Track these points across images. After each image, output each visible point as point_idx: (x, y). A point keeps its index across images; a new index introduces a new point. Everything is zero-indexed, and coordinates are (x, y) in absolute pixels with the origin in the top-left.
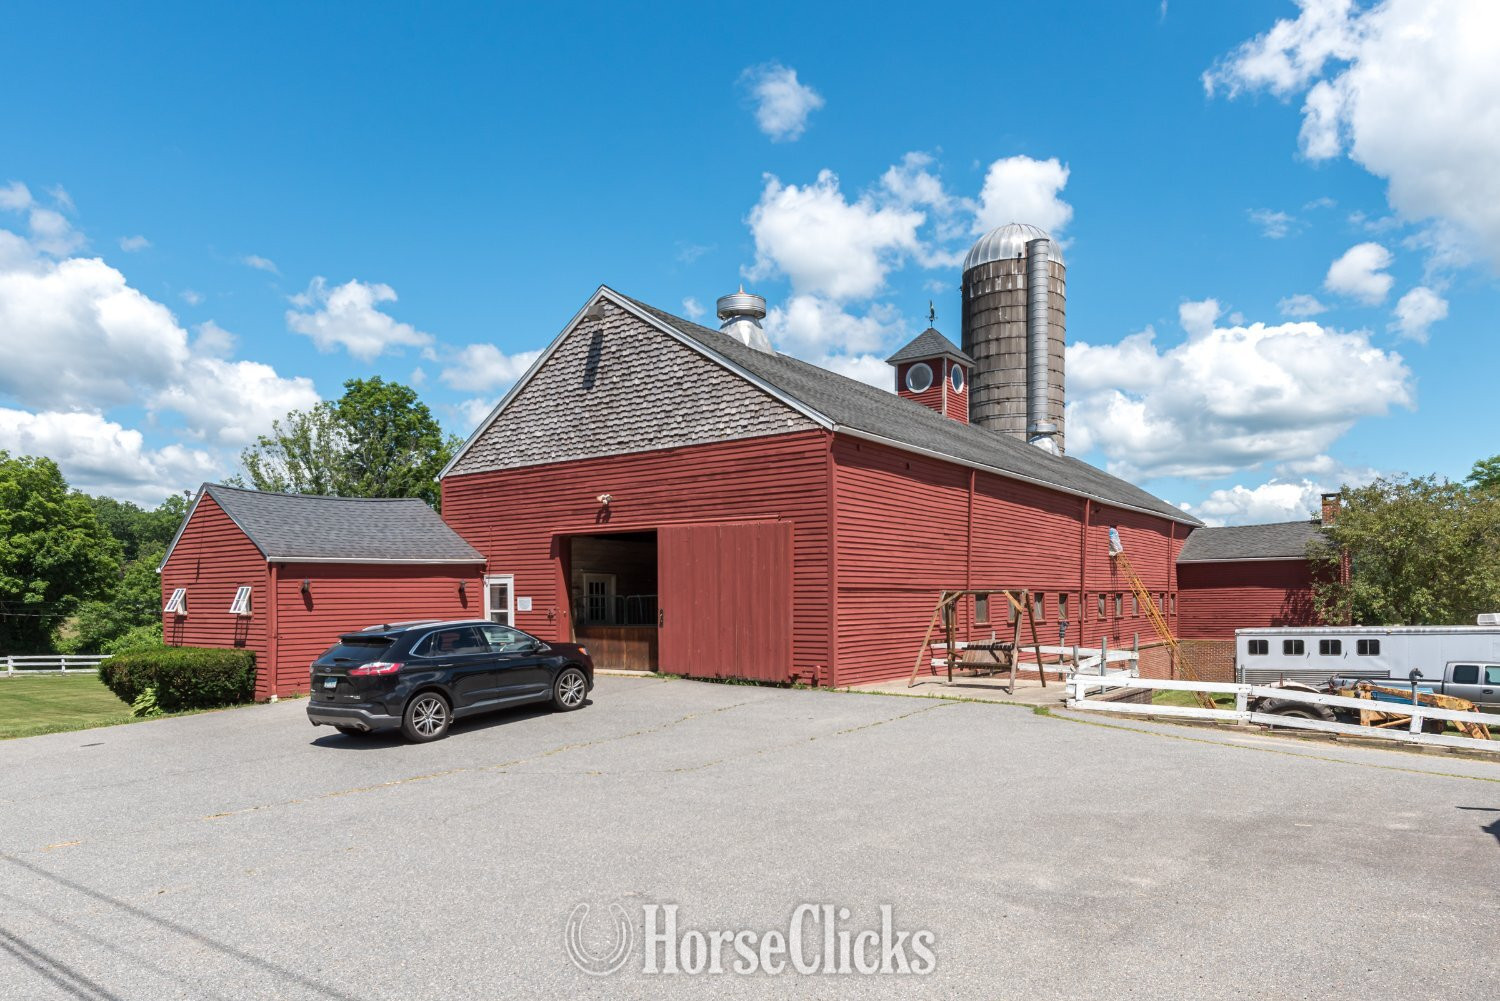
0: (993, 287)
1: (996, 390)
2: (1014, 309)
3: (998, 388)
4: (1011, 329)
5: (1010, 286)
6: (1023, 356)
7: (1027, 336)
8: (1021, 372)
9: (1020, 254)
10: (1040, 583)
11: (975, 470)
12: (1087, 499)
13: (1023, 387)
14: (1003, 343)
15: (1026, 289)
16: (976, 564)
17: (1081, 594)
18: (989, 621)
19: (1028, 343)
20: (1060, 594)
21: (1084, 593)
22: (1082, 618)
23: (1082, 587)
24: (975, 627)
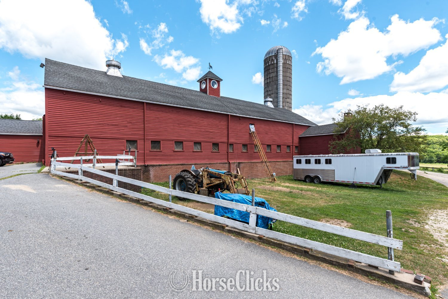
0: (269, 64)
2: (274, 69)
4: (273, 75)
5: (273, 63)
6: (276, 82)
7: (277, 76)
8: (275, 86)
9: (275, 54)
10: (198, 139)
11: (146, 103)
12: (229, 115)
13: (276, 90)
14: (271, 79)
15: (277, 63)
16: (150, 132)
17: (228, 144)
18: (160, 150)
19: (277, 78)
20: (213, 143)
21: (229, 144)
22: (228, 151)
23: (228, 142)
24: (150, 151)
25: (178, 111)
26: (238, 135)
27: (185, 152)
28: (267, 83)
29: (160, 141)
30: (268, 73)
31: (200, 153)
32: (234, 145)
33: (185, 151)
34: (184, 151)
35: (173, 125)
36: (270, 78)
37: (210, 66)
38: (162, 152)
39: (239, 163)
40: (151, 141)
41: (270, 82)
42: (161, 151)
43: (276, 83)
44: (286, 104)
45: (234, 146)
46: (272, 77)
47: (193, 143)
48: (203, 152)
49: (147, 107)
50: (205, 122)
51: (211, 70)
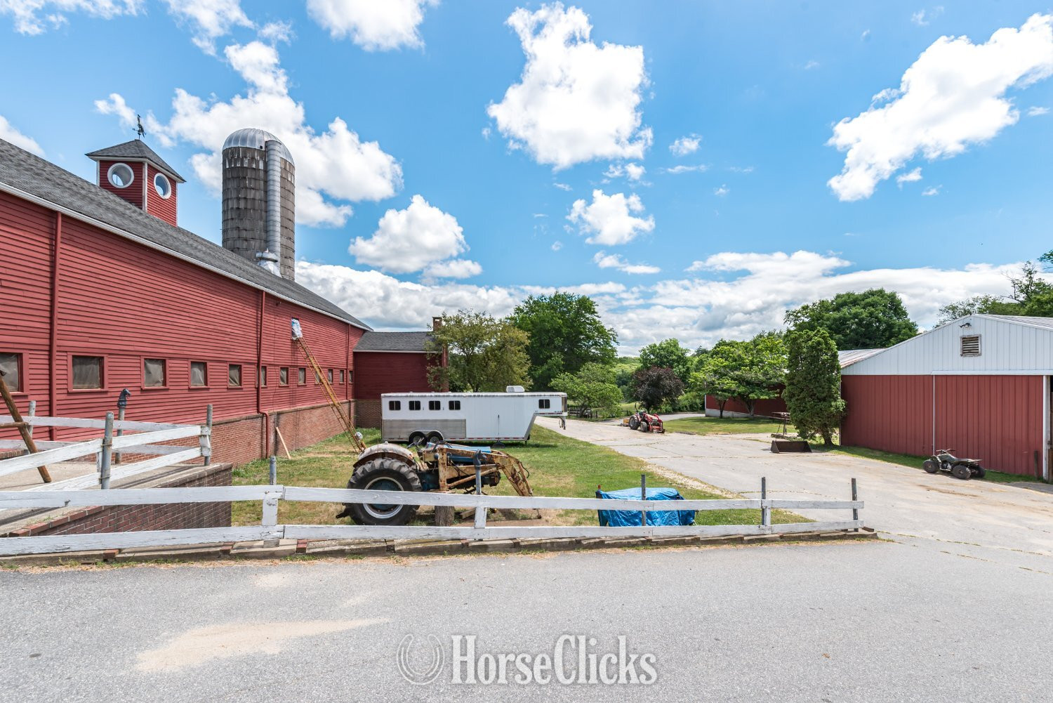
0: (242, 163)
1: (244, 231)
2: (257, 182)
3: (246, 230)
4: (255, 194)
5: (254, 166)
6: (263, 213)
7: (266, 201)
8: (261, 223)
9: (261, 147)
10: (199, 354)
11: (64, 216)
12: (262, 291)
13: (263, 234)
14: (249, 202)
15: (266, 171)
16: (69, 323)
17: (258, 366)
18: (102, 386)
19: (267, 206)
20: (230, 365)
21: (261, 365)
22: (259, 385)
23: (259, 360)
24: (69, 393)
25: (154, 261)
26: (276, 345)
27: (170, 392)
28: (238, 208)
29: (103, 358)
30: (242, 186)
31: (205, 394)
32: (268, 370)
33: (171, 388)
34: (168, 389)
35: (140, 304)
36: (245, 198)
37: (140, 126)
38: (109, 395)
39: (279, 414)
40: (73, 356)
41: (246, 208)
42: (106, 392)
43: (264, 218)
44: (287, 270)
45: (268, 373)
46: (254, 199)
47: (190, 363)
48: (211, 391)
49: (67, 231)
50: (218, 304)
51: (142, 139)
